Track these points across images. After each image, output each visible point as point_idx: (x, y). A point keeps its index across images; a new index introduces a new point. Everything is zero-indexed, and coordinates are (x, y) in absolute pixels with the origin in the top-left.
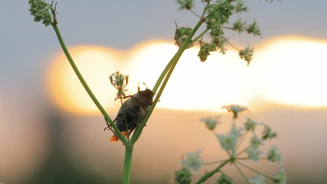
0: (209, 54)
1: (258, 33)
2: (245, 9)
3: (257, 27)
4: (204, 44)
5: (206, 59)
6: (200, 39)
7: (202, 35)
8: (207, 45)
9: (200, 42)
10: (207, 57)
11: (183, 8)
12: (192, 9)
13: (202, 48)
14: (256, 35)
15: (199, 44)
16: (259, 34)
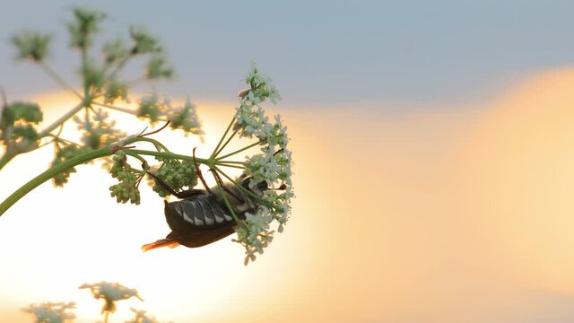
0: (74, 171)
1: (194, 129)
2: (167, 74)
3: (194, 114)
4: (65, 144)
5: (66, 181)
6: (55, 132)
7: (61, 123)
8: (72, 148)
9: (57, 140)
10: (68, 176)
11: (24, 56)
12: (46, 61)
13: (60, 154)
14: (190, 134)
15: (53, 144)
16: (196, 133)
